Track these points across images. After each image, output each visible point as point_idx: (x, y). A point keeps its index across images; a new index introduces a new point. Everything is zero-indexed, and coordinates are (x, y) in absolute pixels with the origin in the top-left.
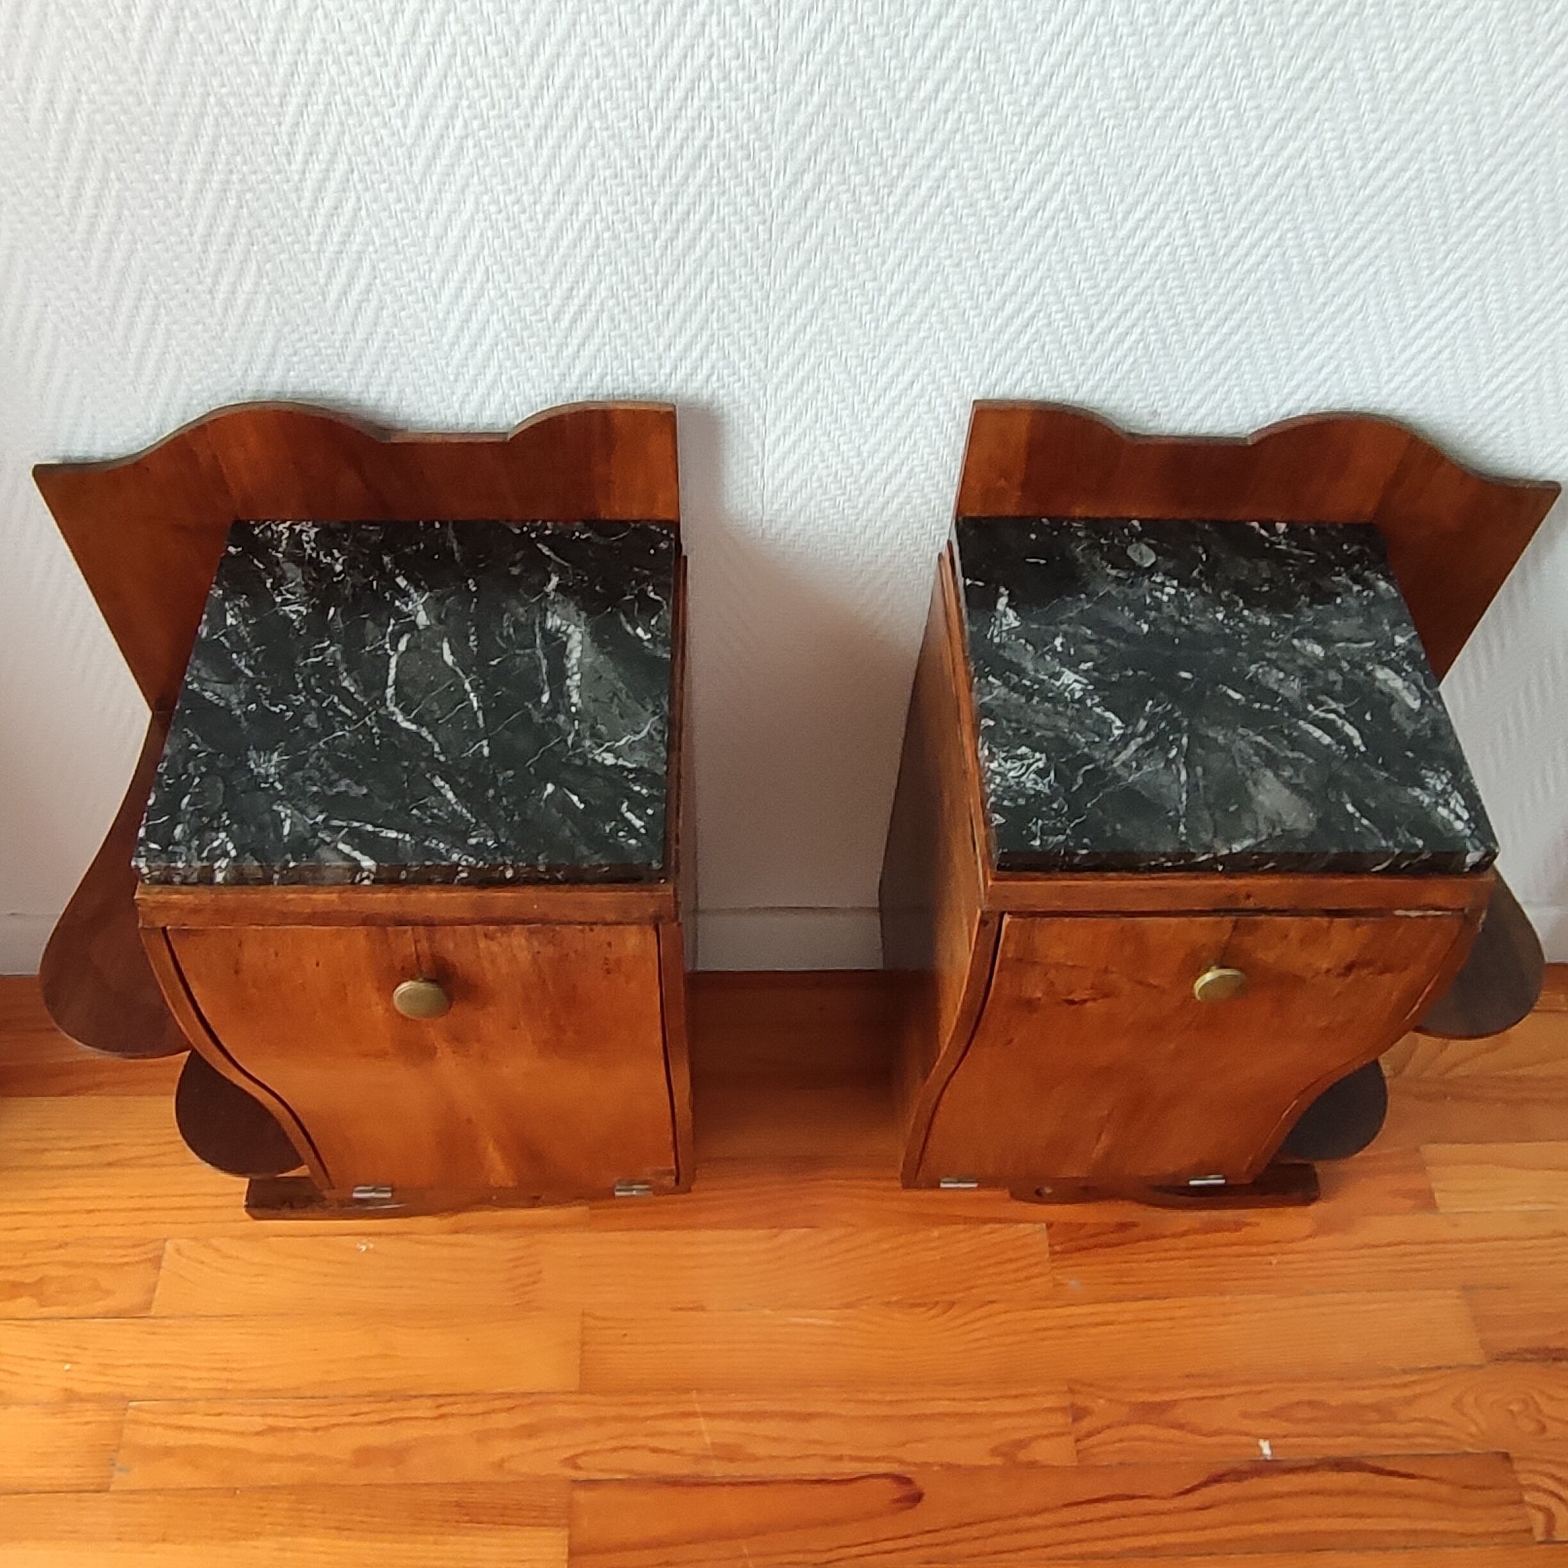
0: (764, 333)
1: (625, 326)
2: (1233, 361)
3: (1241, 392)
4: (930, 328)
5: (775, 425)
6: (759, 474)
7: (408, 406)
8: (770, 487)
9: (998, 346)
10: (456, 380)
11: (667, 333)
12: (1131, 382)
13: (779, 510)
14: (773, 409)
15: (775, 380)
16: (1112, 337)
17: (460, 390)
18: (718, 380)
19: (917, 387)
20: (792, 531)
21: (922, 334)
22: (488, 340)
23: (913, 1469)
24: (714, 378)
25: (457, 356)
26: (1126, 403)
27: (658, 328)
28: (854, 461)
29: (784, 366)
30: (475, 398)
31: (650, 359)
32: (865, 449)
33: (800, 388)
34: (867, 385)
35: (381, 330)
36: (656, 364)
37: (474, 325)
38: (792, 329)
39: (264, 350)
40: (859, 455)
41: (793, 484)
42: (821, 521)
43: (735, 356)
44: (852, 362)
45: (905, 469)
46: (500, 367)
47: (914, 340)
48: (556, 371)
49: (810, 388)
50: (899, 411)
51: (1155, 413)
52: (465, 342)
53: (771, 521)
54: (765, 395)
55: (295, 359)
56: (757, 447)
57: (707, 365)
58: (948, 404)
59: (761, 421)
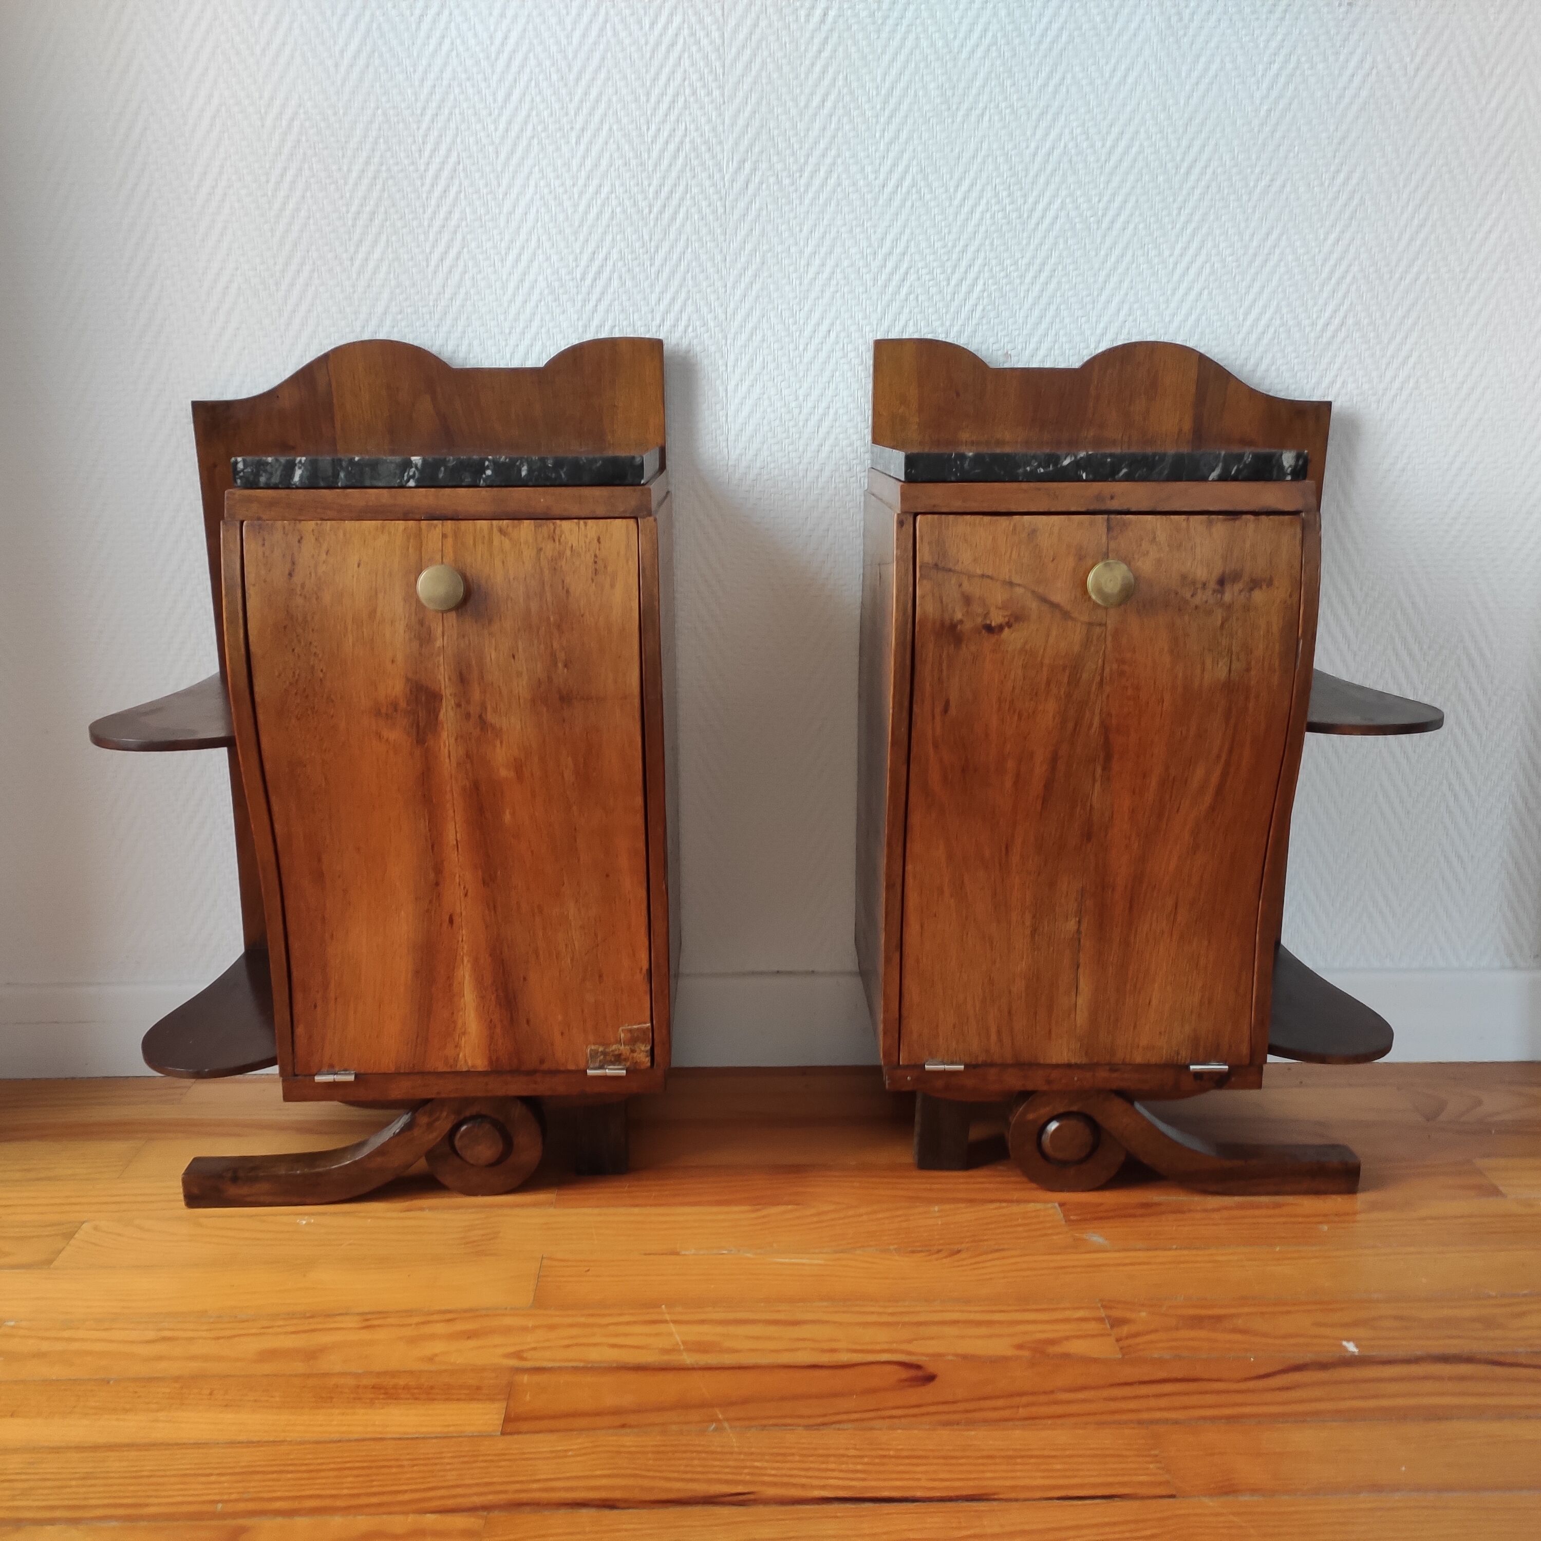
0: (723, 290)
1: (629, 284)
2: (1053, 308)
3: (1066, 334)
4: (837, 284)
5: (734, 371)
6: (724, 419)
7: (474, 357)
8: (733, 432)
9: (886, 298)
10: (510, 333)
11: (658, 289)
12: (984, 328)
13: (741, 455)
14: (732, 357)
15: (733, 331)
16: (964, 288)
17: (512, 342)
18: (693, 331)
19: (833, 335)
20: (751, 476)
21: (832, 289)
22: (535, 297)
23: (924, 1358)
24: (690, 329)
25: (513, 311)
26: (984, 347)
27: (652, 286)
28: (793, 404)
29: (739, 317)
30: (522, 349)
31: (645, 313)
32: (801, 393)
33: (750, 338)
34: (798, 334)
35: (463, 291)
36: (650, 316)
37: (527, 284)
38: (743, 285)
39: (380, 309)
40: (797, 399)
41: (750, 428)
42: (772, 465)
43: (705, 310)
44: (786, 314)
45: (832, 411)
46: (542, 320)
47: (827, 295)
48: (580, 323)
49: (758, 337)
50: (822, 355)
51: (1007, 355)
52: (519, 299)
53: (735, 466)
54: (726, 344)
55: (399, 317)
56: (722, 393)
57: (685, 317)
58: (856, 349)
59: (724, 368)
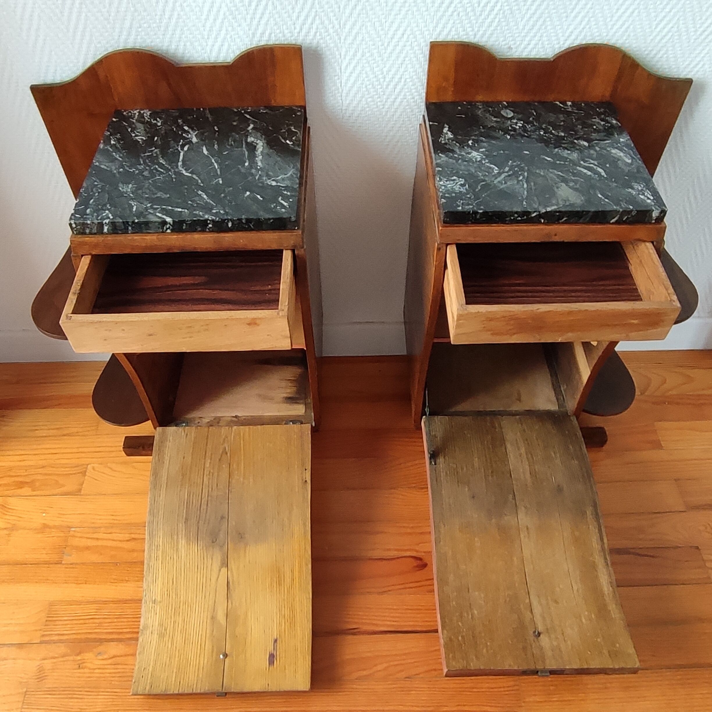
0: (338, 10)
1: (279, 7)
2: (542, 20)
3: (546, 36)
4: (409, 6)
5: (345, 58)
6: (340, 85)
7: (188, 53)
8: (344, 91)
9: (439, 14)
10: (208, 38)
11: (297, 10)
12: (498, 31)
13: (349, 104)
14: (344, 50)
15: (344, 34)
16: (488, 8)
17: (210, 43)
18: (320, 35)
19: (405, 36)
20: (356, 114)
21: (406, 9)
22: (221, 16)
23: (423, 554)
24: (318, 34)
25: (208, 25)
26: (497, 43)
27: (293, 8)
28: (380, 76)
29: (348, 27)
30: (216, 48)
31: (290, 25)
32: (385, 70)
33: (355, 38)
34: (384, 36)
35: (176, 14)
36: (293, 27)
37: (215, 9)
38: (350, 7)
39: (127, 24)
40: (382, 73)
41: (355, 89)
42: (368, 109)
43: (327, 22)
44: (377, 24)
45: (403, 80)
46: (227, 30)
47: (403, 12)
48: (251, 32)
49: (360, 38)
50: (398, 48)
51: (510, 48)
52: (212, 18)
53: (346, 109)
54: (340, 43)
55: (140, 30)
56: (338, 71)
57: (314, 26)
58: (419, 45)
59: (339, 56)
